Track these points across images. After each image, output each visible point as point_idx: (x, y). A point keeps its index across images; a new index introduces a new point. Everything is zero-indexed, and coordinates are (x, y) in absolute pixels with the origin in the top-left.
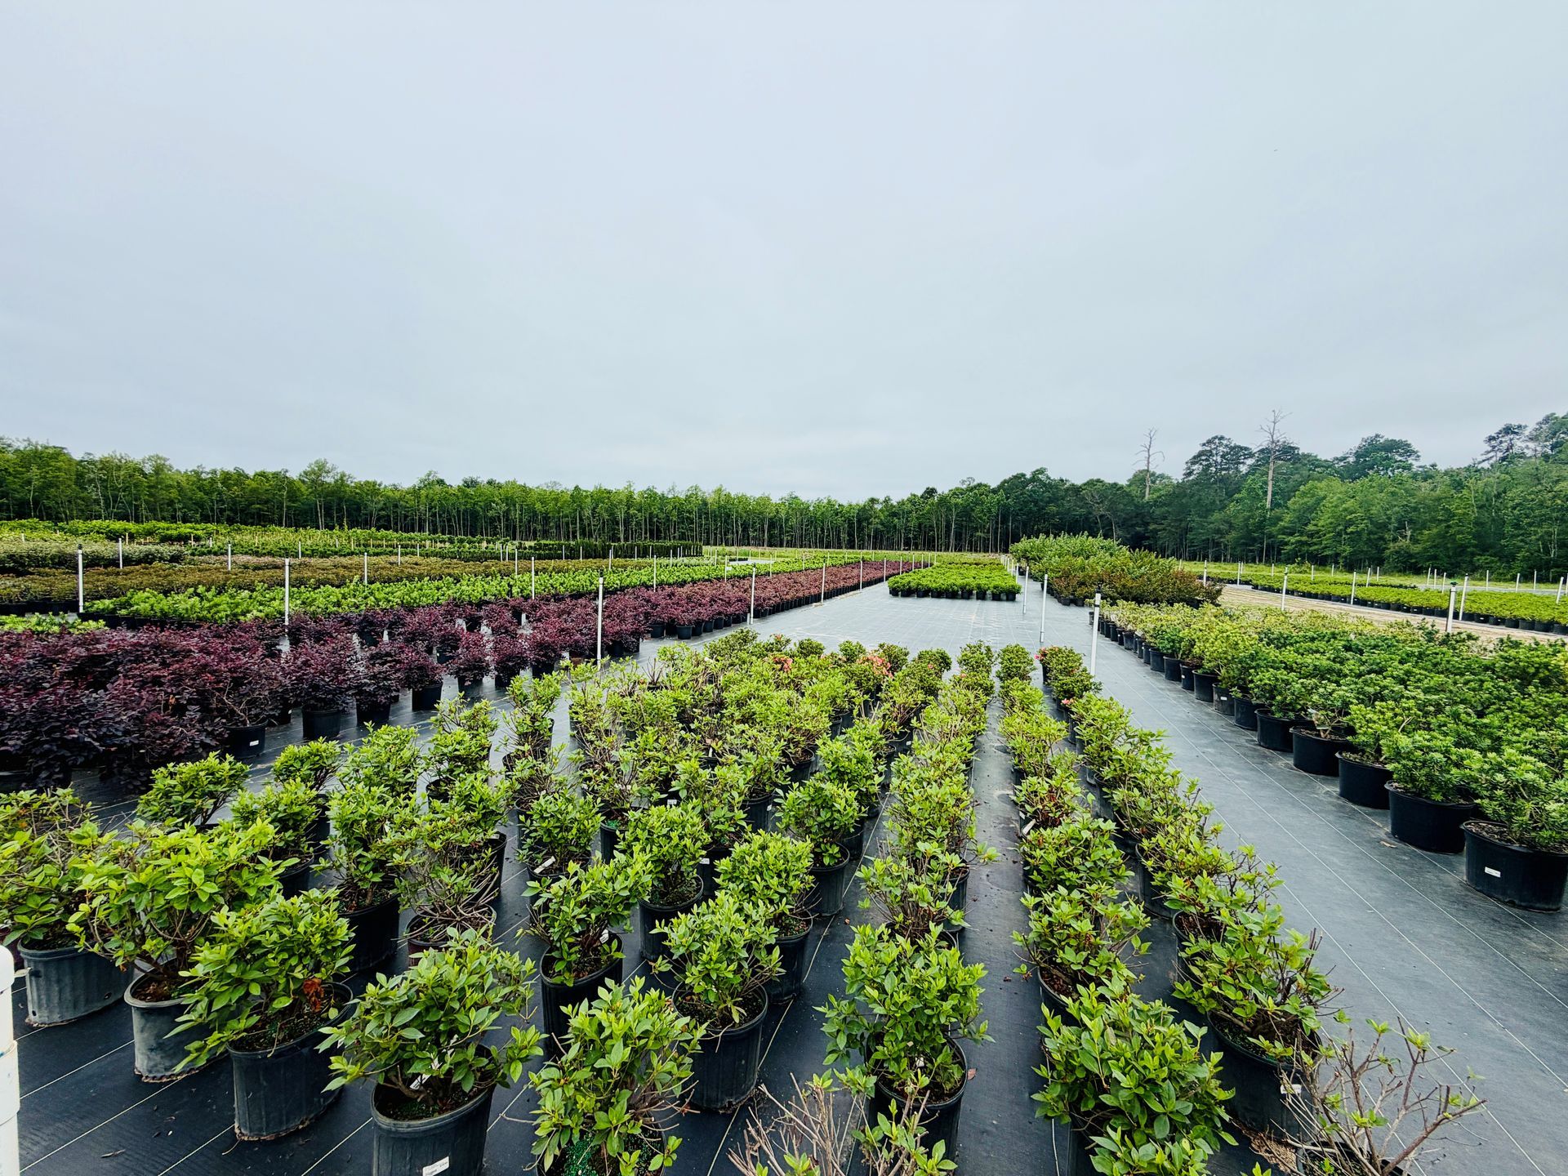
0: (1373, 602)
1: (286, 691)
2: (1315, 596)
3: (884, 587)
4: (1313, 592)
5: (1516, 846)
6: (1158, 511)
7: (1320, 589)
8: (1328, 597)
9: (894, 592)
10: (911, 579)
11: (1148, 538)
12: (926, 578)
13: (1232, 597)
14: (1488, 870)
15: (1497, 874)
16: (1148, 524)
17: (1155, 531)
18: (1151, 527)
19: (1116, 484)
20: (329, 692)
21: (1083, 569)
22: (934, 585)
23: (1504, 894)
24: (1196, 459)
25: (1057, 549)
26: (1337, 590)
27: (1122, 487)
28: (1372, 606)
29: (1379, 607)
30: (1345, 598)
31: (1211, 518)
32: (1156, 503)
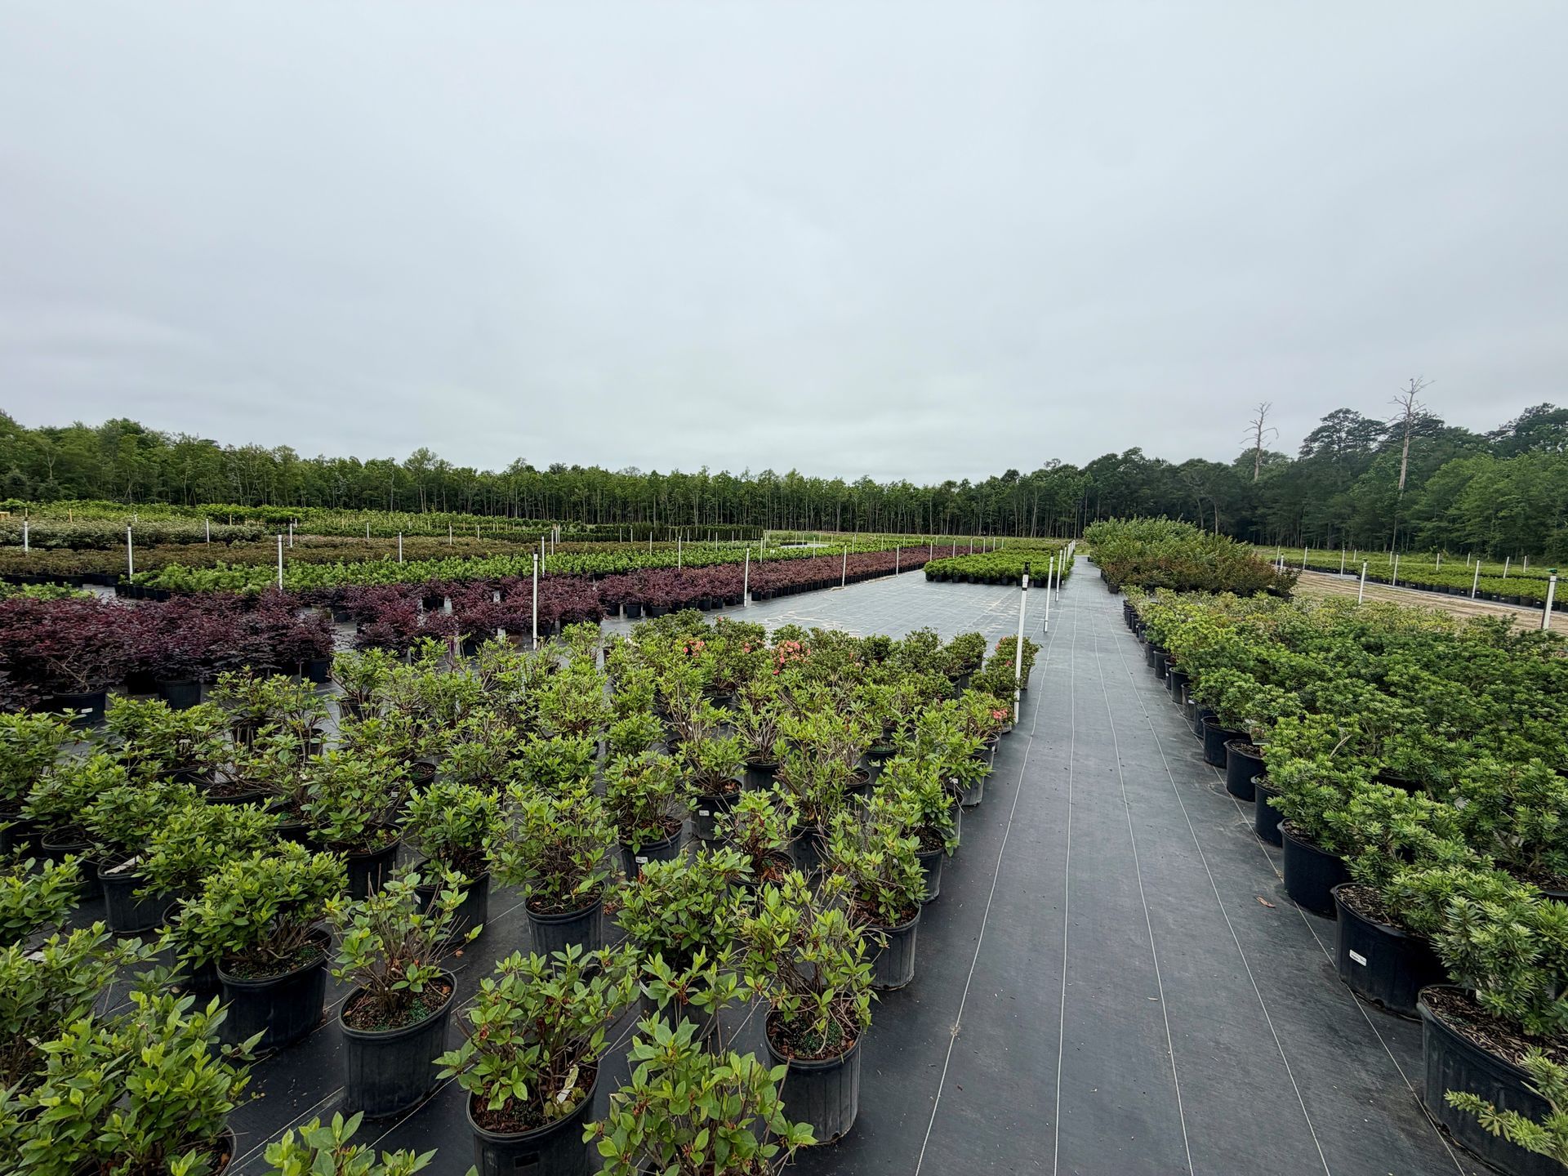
0: (1499, 595)
2: (1430, 588)
3: (921, 574)
4: (1428, 583)
5: (1386, 927)
6: (1268, 494)
7: (1438, 580)
8: (1445, 589)
9: (931, 577)
10: (951, 563)
11: (1255, 524)
12: (968, 565)
14: (1352, 954)
15: (1362, 961)
16: (1256, 508)
17: (1264, 516)
18: (1260, 511)
19: (1220, 464)
21: (1141, 554)
22: (971, 570)
23: (1370, 990)
24: (1314, 437)
25: (1123, 533)
26: (1457, 582)
27: (1227, 467)
28: (1498, 600)
29: (1505, 602)
30: (1465, 591)
31: (1331, 501)
32: (1266, 485)
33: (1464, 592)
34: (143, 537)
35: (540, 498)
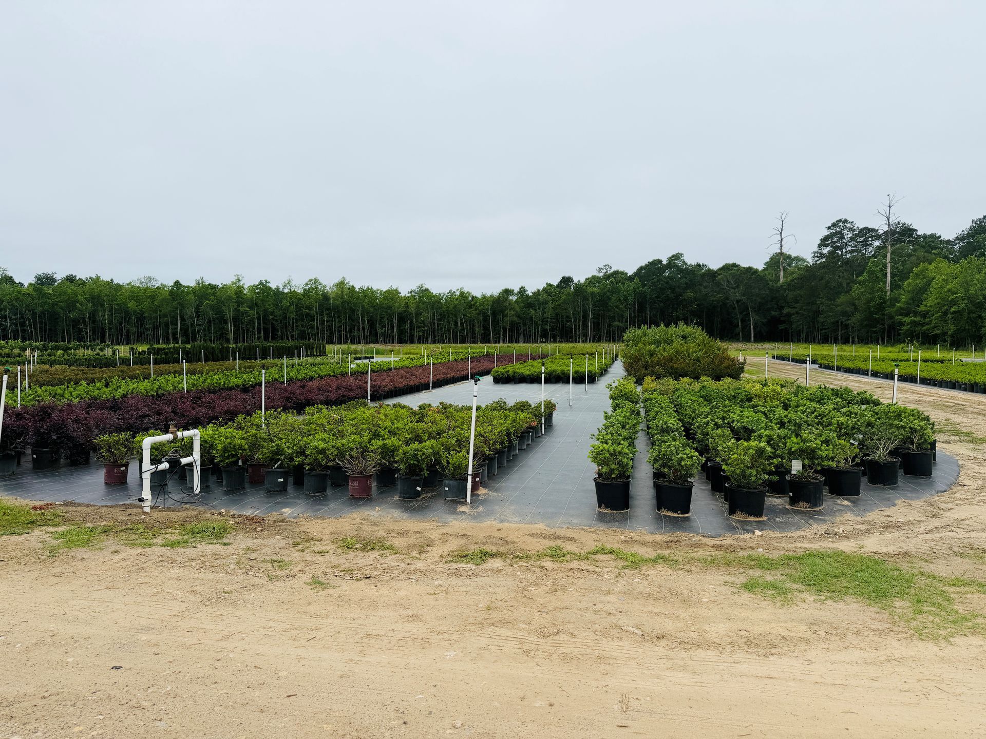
3: (489, 379)
6: (790, 295)
9: (497, 380)
10: (512, 368)
11: (783, 322)
16: (783, 307)
17: (789, 315)
18: (786, 311)
19: (750, 268)
22: (528, 373)
27: (756, 271)
32: (790, 286)
35: (28, 315)
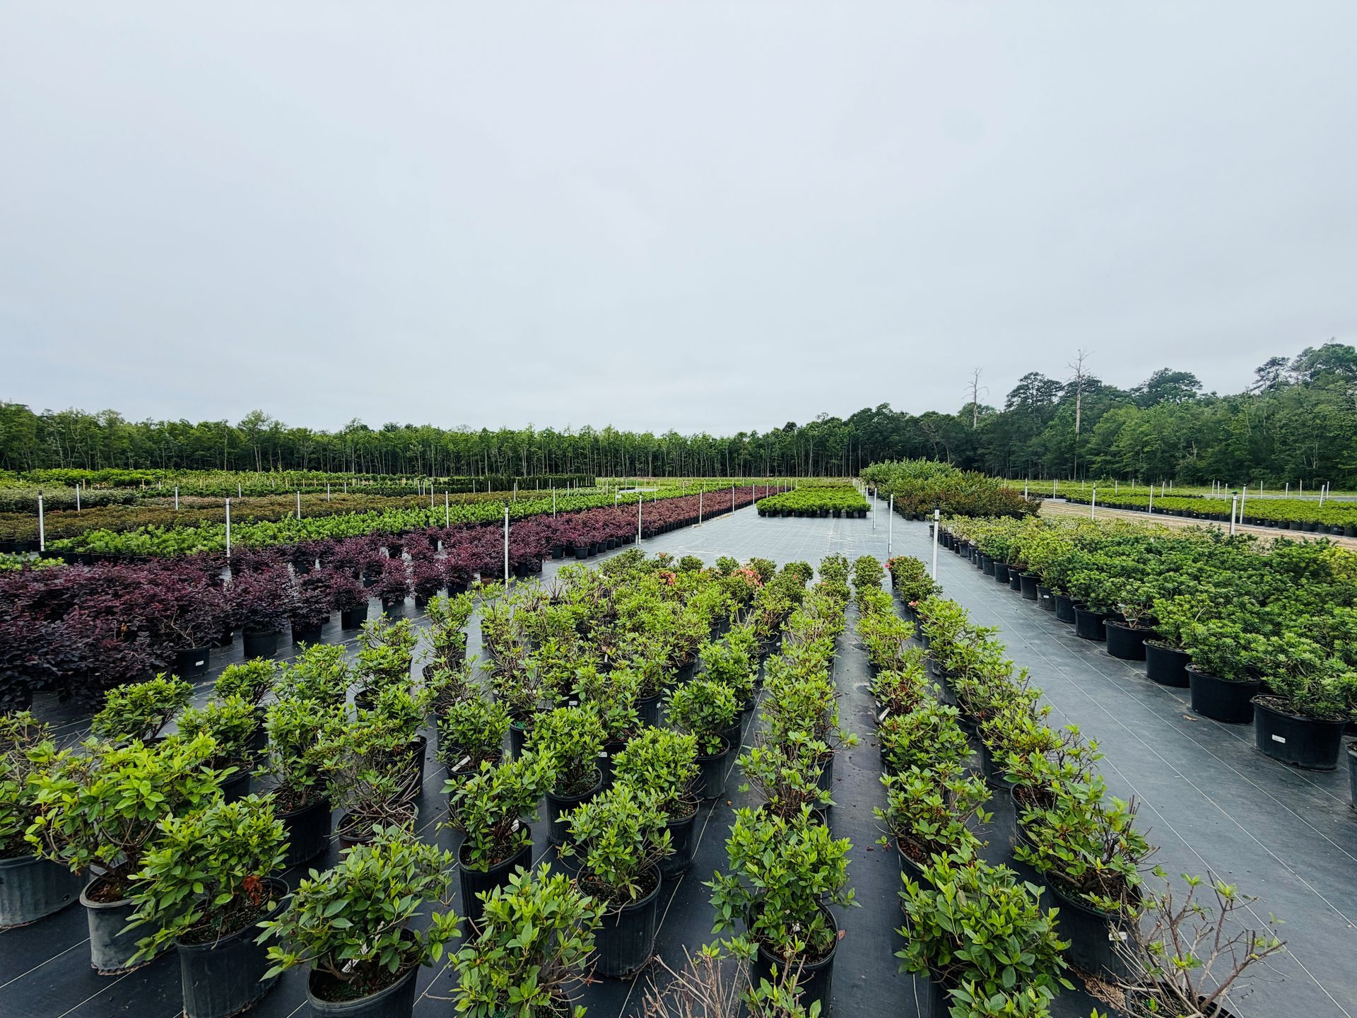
0: (1167, 510)
1: (227, 616)
2: (1119, 507)
3: (753, 509)
4: (1118, 503)
5: (1297, 716)
6: (985, 438)
7: (1123, 500)
8: (1130, 507)
9: (762, 513)
10: (777, 501)
11: (977, 461)
12: (790, 500)
13: (1050, 509)
14: (1274, 737)
15: (1282, 740)
16: (976, 449)
17: (983, 455)
18: (980, 451)
19: (948, 415)
20: (266, 615)
22: (796, 506)
23: (1289, 757)
24: (1015, 393)
25: (899, 471)
26: (1138, 501)
27: (954, 418)
28: (1167, 514)
30: (1144, 507)
31: (1031, 443)
32: (983, 431)
33: (1144, 509)
34: (8, 504)
35: (377, 454)
